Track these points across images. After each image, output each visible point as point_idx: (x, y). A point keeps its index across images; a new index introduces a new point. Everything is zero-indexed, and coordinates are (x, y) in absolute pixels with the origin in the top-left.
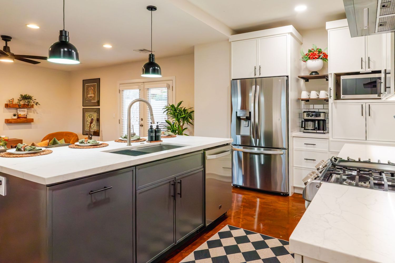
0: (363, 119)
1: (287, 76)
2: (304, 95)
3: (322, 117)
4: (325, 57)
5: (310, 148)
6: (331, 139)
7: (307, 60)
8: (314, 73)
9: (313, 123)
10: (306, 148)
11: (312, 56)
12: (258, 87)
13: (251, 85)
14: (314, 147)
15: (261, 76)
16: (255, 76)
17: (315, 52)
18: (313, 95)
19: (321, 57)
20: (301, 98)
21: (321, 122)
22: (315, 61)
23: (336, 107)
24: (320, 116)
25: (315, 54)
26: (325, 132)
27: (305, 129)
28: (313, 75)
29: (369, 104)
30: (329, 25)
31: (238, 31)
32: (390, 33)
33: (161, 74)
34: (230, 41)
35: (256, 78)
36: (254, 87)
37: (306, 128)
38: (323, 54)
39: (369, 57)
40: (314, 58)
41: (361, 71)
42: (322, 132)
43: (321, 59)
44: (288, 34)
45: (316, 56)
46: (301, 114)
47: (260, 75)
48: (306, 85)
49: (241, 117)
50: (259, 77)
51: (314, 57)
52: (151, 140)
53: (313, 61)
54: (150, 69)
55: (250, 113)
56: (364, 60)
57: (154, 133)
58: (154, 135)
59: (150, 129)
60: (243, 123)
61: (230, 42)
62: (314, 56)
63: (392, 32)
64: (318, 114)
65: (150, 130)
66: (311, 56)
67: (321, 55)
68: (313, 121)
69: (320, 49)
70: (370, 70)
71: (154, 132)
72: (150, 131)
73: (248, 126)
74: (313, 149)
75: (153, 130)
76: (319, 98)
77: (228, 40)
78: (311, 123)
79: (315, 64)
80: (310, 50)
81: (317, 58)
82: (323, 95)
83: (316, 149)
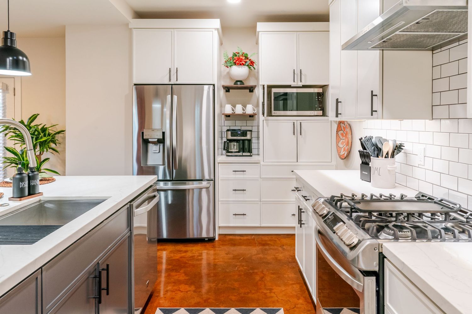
0: (294, 138)
1: (214, 85)
2: (228, 109)
3: (248, 137)
4: (251, 64)
5: (240, 176)
6: (262, 163)
7: (232, 65)
8: (239, 83)
9: (238, 144)
10: (234, 176)
11: (239, 62)
12: (175, 97)
13: (166, 95)
14: (244, 174)
15: (178, 83)
16: (170, 81)
17: (241, 57)
18: (239, 110)
19: (247, 64)
20: (225, 113)
21: (246, 142)
22: (242, 68)
23: (268, 125)
24: (246, 135)
25: (242, 59)
26: (251, 154)
27: (228, 152)
28: (238, 84)
29: (301, 121)
30: (261, 26)
31: (140, 15)
32: (379, 51)
33: (30, 71)
34: (130, 27)
35: (172, 85)
36: (169, 97)
37: (230, 150)
38: (250, 60)
39: (301, 70)
40: (240, 65)
41: (293, 84)
42: (249, 154)
43: (248, 65)
44: (214, 30)
45: (243, 62)
46: (223, 133)
47: (177, 81)
48: (226, 97)
49: (150, 140)
50: (175, 83)
51: (241, 63)
52: (20, 194)
53: (239, 68)
54: (8, 60)
55: (164, 133)
56: (296, 72)
57: (27, 182)
58: (26, 185)
59: (19, 174)
60: (152, 148)
61: (131, 29)
62: (241, 61)
63: (380, 50)
64: (244, 133)
65: (18, 176)
66: (237, 61)
67: (247, 60)
68: (237, 141)
69: (247, 54)
70: (300, 84)
71: (27, 179)
72: (17, 178)
73: (159, 152)
74: (242, 176)
75: (24, 175)
76: (245, 113)
77: (127, 25)
78: (236, 144)
79: (240, 72)
80: (234, 53)
81: (244, 65)
82: (250, 110)
83: (245, 176)
